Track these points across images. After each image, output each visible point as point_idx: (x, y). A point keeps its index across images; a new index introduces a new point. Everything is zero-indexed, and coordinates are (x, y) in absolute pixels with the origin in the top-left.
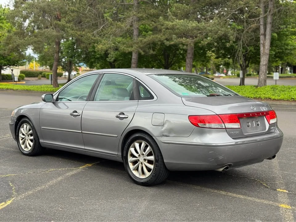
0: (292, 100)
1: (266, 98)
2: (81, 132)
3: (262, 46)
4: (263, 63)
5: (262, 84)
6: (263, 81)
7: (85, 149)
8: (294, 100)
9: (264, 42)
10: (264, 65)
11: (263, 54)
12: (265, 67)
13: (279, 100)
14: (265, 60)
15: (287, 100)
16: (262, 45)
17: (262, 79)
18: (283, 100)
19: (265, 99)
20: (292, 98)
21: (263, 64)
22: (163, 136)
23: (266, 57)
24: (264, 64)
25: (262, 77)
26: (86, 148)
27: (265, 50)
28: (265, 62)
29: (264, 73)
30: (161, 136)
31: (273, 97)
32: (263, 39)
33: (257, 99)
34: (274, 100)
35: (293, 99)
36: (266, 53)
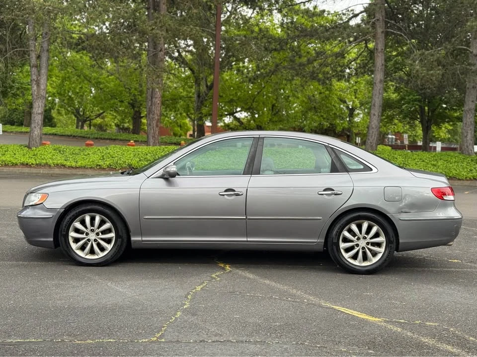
0: (98, 167)
1: (57, 165)
2: (245, 217)
3: (35, 84)
4: (38, 110)
5: (36, 142)
6: (37, 138)
7: (247, 241)
8: (101, 168)
9: (37, 78)
10: (39, 114)
11: (37, 96)
12: (40, 116)
13: (78, 167)
14: (40, 106)
15: (91, 168)
16: (35, 82)
17: (37, 134)
18: (84, 167)
19: (55, 166)
20: (97, 165)
21: (38, 112)
22: (402, 212)
23: (42, 102)
24: (40, 112)
25: (37, 131)
26: (249, 239)
27: (41, 91)
28: (40, 109)
29: (39, 127)
30: (399, 213)
31: (68, 163)
32: (37, 73)
33: (42, 166)
34: (71, 167)
35: (100, 165)
36: (41, 95)
